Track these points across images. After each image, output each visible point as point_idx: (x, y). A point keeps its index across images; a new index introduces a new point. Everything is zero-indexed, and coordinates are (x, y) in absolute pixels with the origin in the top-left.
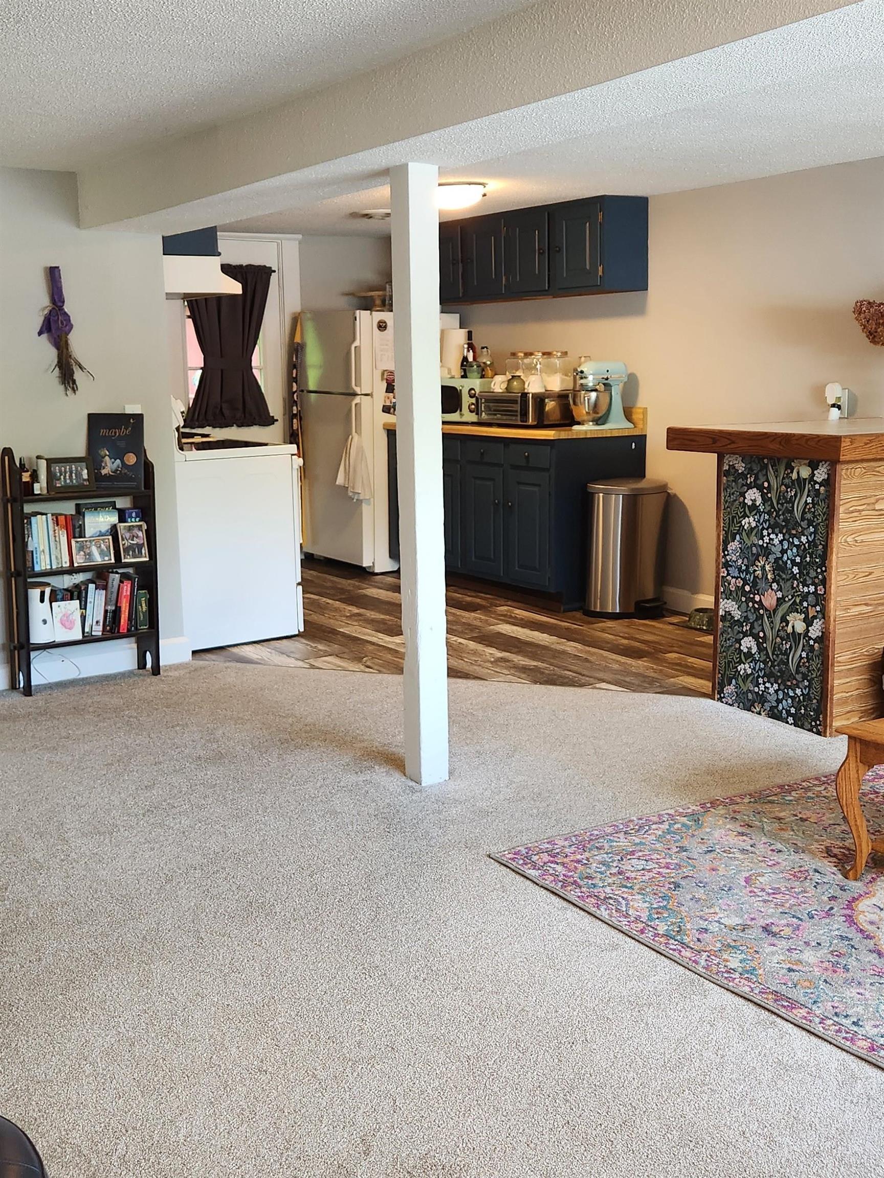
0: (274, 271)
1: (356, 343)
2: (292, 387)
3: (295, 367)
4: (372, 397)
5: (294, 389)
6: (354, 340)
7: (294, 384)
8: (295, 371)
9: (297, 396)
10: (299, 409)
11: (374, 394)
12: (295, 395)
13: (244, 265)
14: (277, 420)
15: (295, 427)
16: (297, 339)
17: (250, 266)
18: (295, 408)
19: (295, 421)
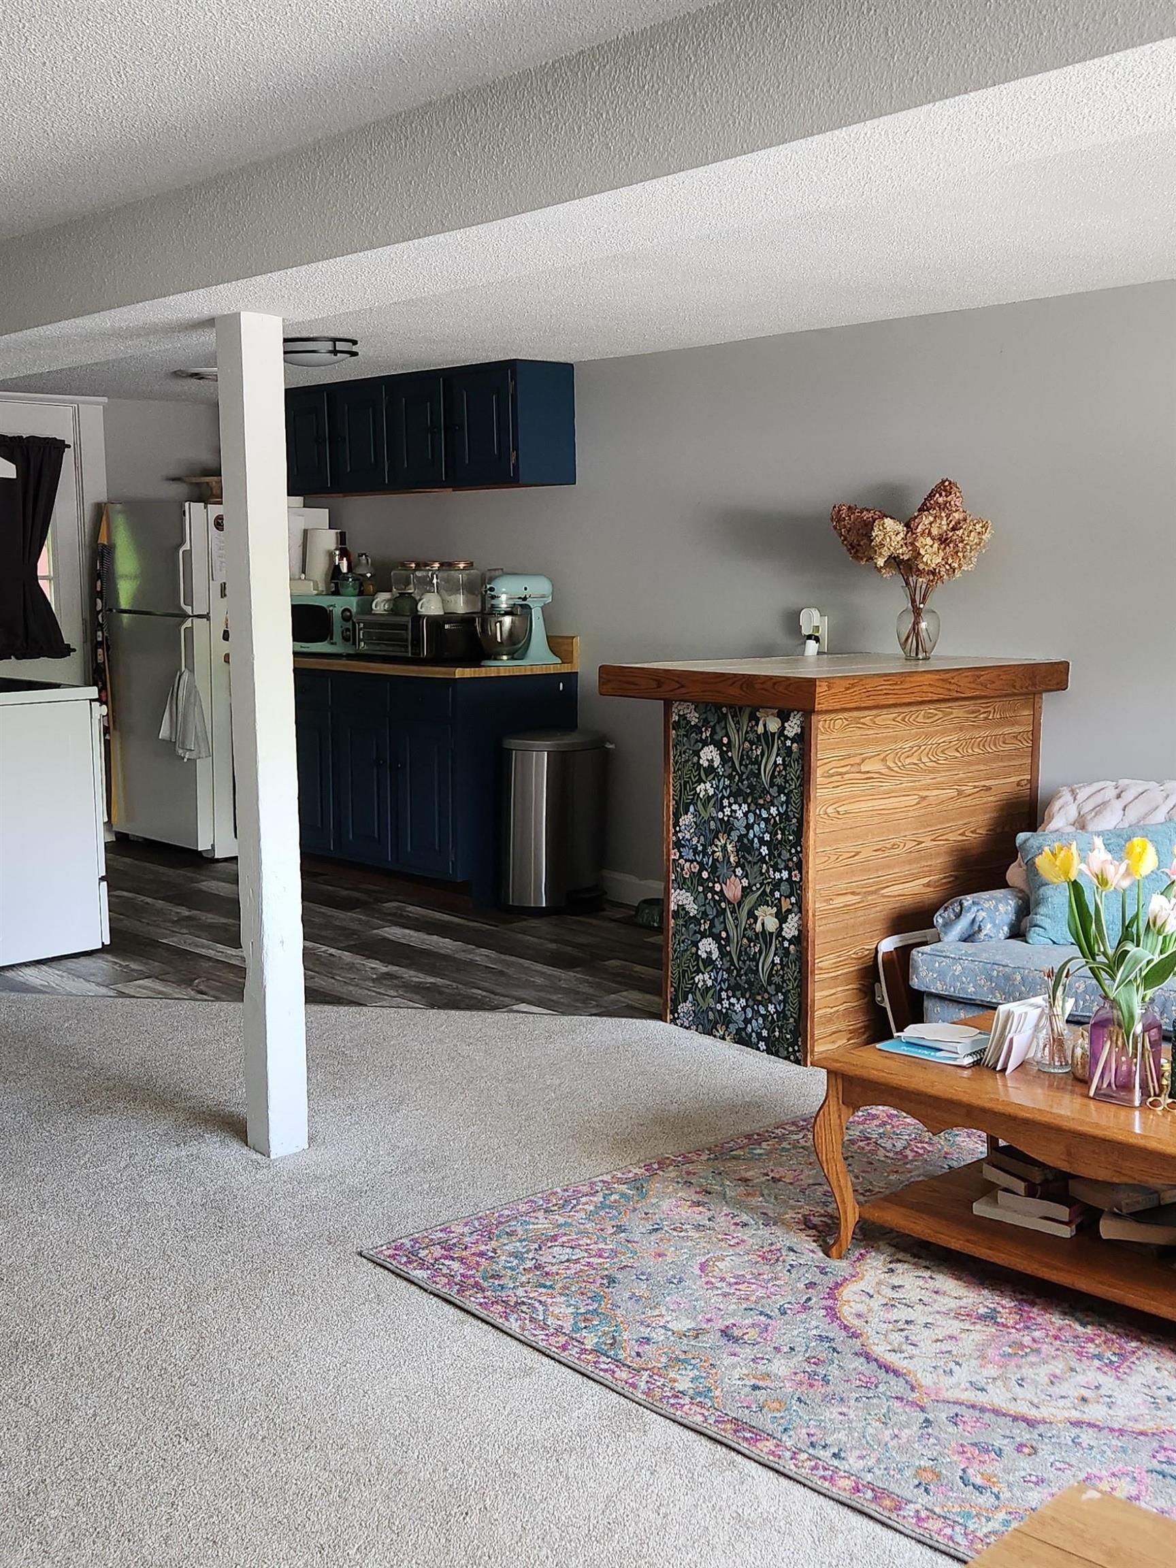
0: (69, 446)
1: (186, 547)
2: (96, 604)
3: (99, 577)
4: (209, 619)
5: (99, 607)
6: (183, 542)
7: (99, 601)
8: (99, 583)
9: (102, 617)
10: (105, 634)
11: (211, 615)
12: (100, 616)
13: (24, 437)
14: (74, 650)
15: (100, 658)
16: (103, 540)
17: (32, 439)
18: (100, 633)
19: (100, 651)
